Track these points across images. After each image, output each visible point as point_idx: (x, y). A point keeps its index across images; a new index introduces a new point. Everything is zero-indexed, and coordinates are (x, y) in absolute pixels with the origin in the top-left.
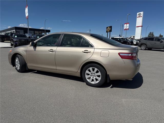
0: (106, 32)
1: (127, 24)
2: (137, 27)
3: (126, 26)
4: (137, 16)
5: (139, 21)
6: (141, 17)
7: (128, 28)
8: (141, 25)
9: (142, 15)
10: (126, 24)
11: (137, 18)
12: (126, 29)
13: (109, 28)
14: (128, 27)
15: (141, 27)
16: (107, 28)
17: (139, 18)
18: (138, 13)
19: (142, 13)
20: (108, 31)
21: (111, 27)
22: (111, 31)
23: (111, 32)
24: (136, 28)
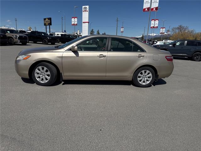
0: (44, 25)
1: (75, 18)
2: (83, 22)
3: (74, 21)
4: (83, 10)
5: (85, 16)
6: (87, 11)
7: (76, 23)
8: (88, 21)
9: (88, 10)
10: (73, 18)
11: (83, 13)
12: (74, 24)
13: (47, 20)
14: (76, 21)
15: (88, 23)
16: (45, 19)
17: (85, 12)
18: (83, 7)
19: (87, 7)
20: (47, 24)
21: (50, 19)
22: (50, 24)
23: (50, 26)
24: (83, 24)
